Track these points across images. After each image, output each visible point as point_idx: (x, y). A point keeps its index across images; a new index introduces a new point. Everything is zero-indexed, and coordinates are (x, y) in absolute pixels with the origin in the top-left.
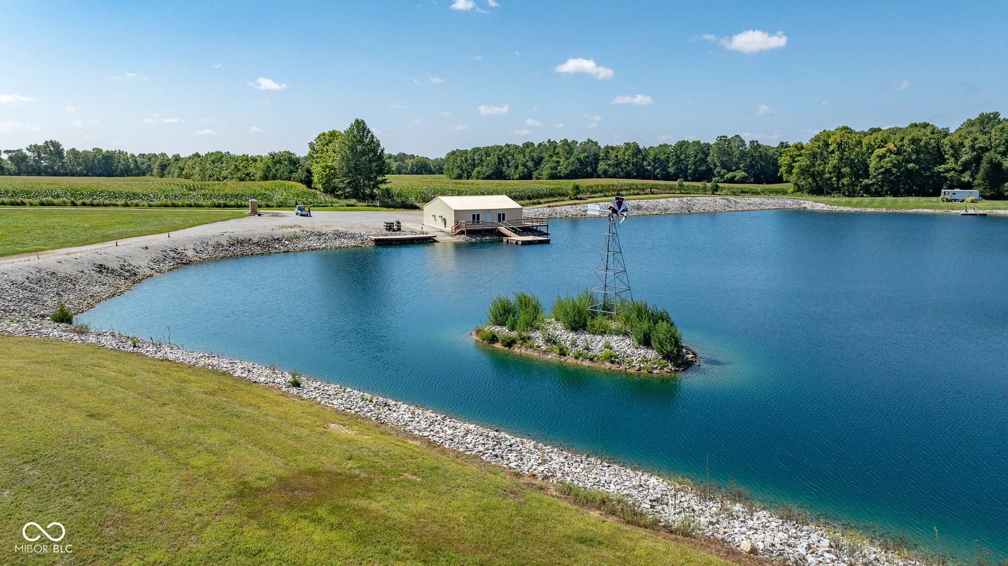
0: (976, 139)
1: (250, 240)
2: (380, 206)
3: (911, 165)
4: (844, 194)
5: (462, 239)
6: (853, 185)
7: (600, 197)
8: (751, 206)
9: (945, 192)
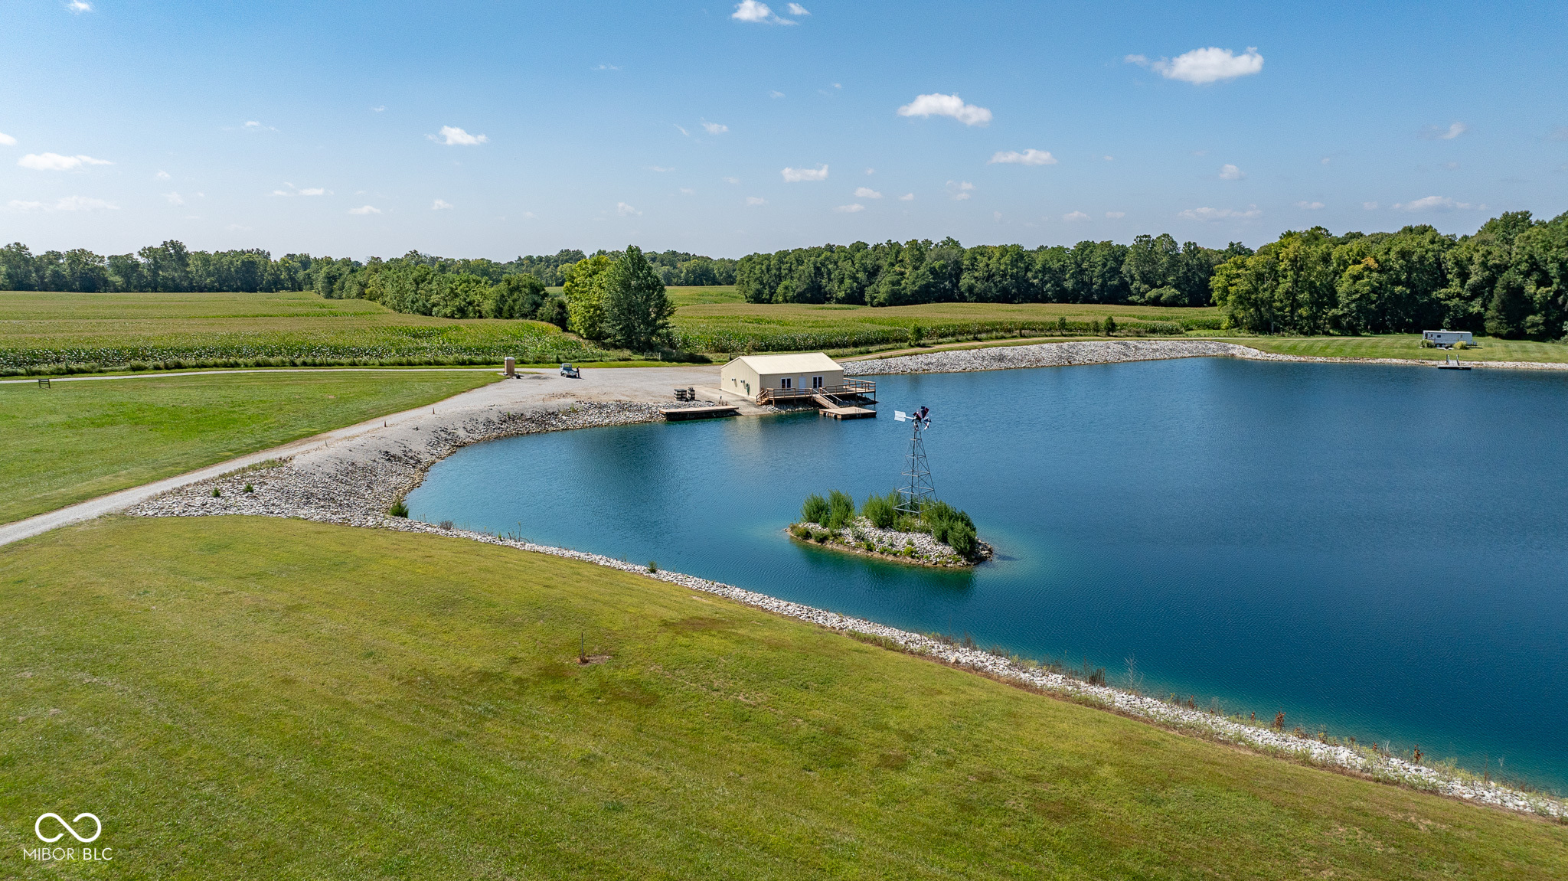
0: (1490, 253)
1: (522, 415)
2: (663, 360)
3: (1398, 289)
4: (1301, 332)
5: (770, 410)
6: (1314, 317)
7: (951, 342)
8: (1157, 354)
9: (1426, 335)
